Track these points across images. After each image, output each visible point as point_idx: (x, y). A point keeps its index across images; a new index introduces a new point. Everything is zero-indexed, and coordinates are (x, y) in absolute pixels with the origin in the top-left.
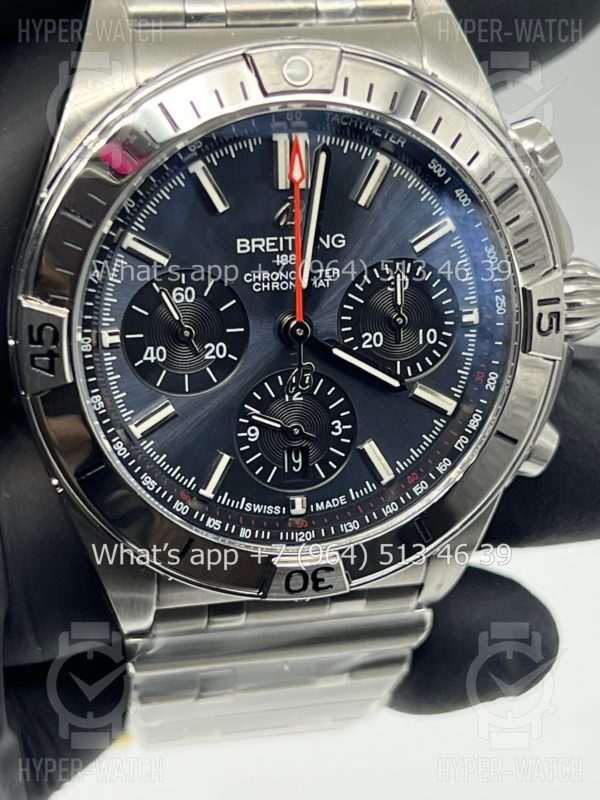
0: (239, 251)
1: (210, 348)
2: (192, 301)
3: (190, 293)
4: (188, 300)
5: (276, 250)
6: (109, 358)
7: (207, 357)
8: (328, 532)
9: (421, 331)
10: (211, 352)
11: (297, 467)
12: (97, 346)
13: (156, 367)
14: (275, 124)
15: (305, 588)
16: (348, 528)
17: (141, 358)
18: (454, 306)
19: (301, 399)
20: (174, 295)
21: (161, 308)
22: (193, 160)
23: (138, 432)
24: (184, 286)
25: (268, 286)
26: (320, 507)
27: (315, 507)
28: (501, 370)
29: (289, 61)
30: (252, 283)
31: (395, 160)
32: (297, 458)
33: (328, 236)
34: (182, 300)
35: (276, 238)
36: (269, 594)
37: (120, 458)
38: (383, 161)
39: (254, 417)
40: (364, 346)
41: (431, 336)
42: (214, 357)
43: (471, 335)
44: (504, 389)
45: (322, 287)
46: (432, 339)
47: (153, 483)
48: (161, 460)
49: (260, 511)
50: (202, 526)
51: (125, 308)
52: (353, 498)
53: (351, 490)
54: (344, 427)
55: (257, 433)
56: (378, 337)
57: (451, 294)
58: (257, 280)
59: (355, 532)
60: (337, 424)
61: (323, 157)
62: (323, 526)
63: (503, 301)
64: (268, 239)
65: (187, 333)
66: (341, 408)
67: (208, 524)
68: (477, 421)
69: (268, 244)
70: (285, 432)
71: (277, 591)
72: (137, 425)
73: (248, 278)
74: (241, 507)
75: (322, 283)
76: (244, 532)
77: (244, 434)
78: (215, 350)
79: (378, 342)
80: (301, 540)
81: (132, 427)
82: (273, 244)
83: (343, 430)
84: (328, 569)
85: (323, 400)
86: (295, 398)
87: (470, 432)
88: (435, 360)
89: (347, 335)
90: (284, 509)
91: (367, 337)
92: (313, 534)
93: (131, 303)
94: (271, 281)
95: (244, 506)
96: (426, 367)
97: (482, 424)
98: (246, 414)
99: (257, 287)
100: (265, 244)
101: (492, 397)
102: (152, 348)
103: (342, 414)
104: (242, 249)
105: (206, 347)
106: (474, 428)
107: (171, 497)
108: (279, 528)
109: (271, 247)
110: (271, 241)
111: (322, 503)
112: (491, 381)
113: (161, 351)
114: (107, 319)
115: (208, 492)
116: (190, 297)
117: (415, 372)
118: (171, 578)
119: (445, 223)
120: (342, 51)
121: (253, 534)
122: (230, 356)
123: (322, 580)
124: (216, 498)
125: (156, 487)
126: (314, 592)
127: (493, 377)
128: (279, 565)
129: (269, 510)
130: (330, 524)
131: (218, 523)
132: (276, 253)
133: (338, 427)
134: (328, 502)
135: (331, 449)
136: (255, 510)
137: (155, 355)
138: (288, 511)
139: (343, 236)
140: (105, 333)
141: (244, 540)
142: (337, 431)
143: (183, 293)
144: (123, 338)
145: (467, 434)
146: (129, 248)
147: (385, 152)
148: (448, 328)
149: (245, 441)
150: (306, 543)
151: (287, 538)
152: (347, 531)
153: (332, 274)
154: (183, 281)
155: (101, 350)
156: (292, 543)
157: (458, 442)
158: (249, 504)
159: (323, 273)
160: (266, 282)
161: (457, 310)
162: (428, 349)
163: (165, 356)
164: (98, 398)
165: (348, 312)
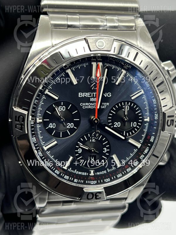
0: (79, 96)
1: (69, 125)
3: (64, 108)
4: (63, 110)
5: (90, 96)
6: (38, 126)
7: (68, 127)
8: (100, 181)
9: (132, 123)
10: (69, 126)
12: (35, 123)
13: (52, 130)
14: (92, 60)
15: (92, 198)
16: (107, 181)
17: (48, 127)
19: (95, 141)
20: (59, 108)
21: (55, 112)
23: (45, 148)
24: (62, 106)
26: (98, 173)
27: (97, 174)
28: (155, 136)
29: (98, 41)
30: (83, 106)
31: (127, 72)
32: (92, 158)
33: (106, 93)
34: (61, 110)
35: (90, 93)
36: (82, 199)
37: (40, 156)
38: (124, 72)
39: (81, 146)
40: (115, 126)
41: (134, 124)
42: (70, 127)
43: (147, 125)
44: (156, 142)
45: (103, 108)
46: (135, 125)
48: (52, 157)
49: (80, 174)
50: (63, 178)
51: (44, 111)
52: (108, 171)
53: (108, 169)
54: (107, 150)
55: (81, 151)
56: (119, 124)
57: (141, 112)
59: (108, 182)
60: (105, 149)
61: (106, 70)
62: (99, 179)
63: (157, 116)
64: (88, 93)
65: (62, 120)
66: (106, 144)
67: (65, 177)
68: (147, 151)
69: (88, 95)
70: (89, 151)
71: (84, 199)
72: (45, 147)
73: (81, 104)
74: (75, 172)
75: (103, 107)
76: (76, 180)
77: (77, 151)
78: (70, 125)
80: (92, 183)
81: (44, 147)
82: (90, 95)
83: (107, 151)
84: (100, 193)
85: (101, 141)
86: (93, 141)
87: (145, 154)
88: (135, 131)
89: (110, 123)
90: (88, 173)
91: (116, 124)
92: (96, 182)
93: (46, 110)
94: (88, 106)
95: (76, 172)
96: (133, 133)
97: (148, 152)
98: (78, 145)
99: (84, 107)
100: (87, 95)
101: (152, 144)
102: (51, 124)
103: (107, 146)
104: (80, 96)
105: (68, 124)
106: (146, 153)
107: (54, 169)
108: (86, 179)
109: (89, 96)
110: (89, 94)
111: (99, 172)
112: (152, 139)
113: (54, 125)
114: (39, 114)
115: (65, 168)
117: (129, 135)
118: (53, 193)
119: (141, 91)
120: (114, 39)
121: (78, 181)
122: (74, 127)
123: (98, 196)
124: (68, 169)
125: (50, 166)
126: (95, 199)
127: (153, 138)
128: (85, 191)
129: (83, 174)
130: (101, 179)
131: (68, 177)
134: (101, 172)
135: (103, 156)
136: (79, 174)
137: (52, 126)
138: (89, 174)
139: (111, 94)
140: (38, 119)
141: (75, 183)
142: (105, 151)
143: (62, 108)
144: (43, 120)
146: (47, 94)
147: (125, 69)
148: (140, 122)
149: (77, 153)
150: (94, 184)
151: (88, 183)
152: (106, 181)
153: (106, 104)
154: (62, 104)
155: (36, 124)
156: (89, 184)
157: (141, 156)
158: (77, 172)
159: (104, 104)
160: (87, 106)
161: (143, 117)
162: (134, 128)
163: (55, 126)
164: (35, 138)
165: (110, 116)
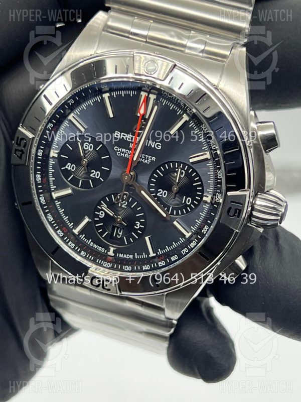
2: (91, 150)
3: (91, 147)
4: (89, 149)
6: (51, 162)
7: (91, 175)
8: (117, 267)
9: (185, 197)
10: (93, 174)
11: (119, 236)
12: (46, 156)
13: (70, 172)
16: (127, 269)
17: (65, 167)
18: (202, 191)
19: (126, 207)
22: (105, 92)
23: (55, 195)
24: (90, 143)
25: (123, 155)
26: (121, 256)
27: (119, 255)
28: (210, 226)
30: (117, 151)
31: (192, 120)
32: (120, 232)
34: (87, 149)
37: (40, 203)
38: (186, 118)
39: (103, 208)
40: (158, 194)
42: (94, 177)
43: (206, 207)
45: (146, 163)
46: (188, 202)
47: (52, 219)
48: (61, 211)
49: (96, 248)
50: (66, 243)
51: (64, 144)
52: (136, 257)
53: (136, 254)
54: (141, 226)
55: (104, 215)
56: (165, 193)
57: (201, 185)
58: (119, 151)
59: (128, 271)
60: (137, 224)
61: (156, 107)
62: (117, 263)
65: (85, 163)
66: (141, 217)
67: (69, 244)
68: (194, 244)
70: (114, 219)
72: (55, 193)
73: (116, 149)
74: (89, 243)
75: (146, 161)
76: (83, 253)
77: (98, 213)
78: (95, 174)
79: (165, 195)
80: (105, 266)
81: (53, 193)
83: (140, 227)
85: (135, 211)
86: (123, 206)
87: (190, 248)
88: (187, 212)
89: (152, 187)
91: (160, 191)
92: (111, 265)
93: (66, 143)
94: (125, 153)
96: (183, 213)
97: (196, 246)
98: (100, 204)
99: (119, 154)
101: (203, 236)
102: (70, 164)
103: (141, 220)
105: (92, 171)
106: (192, 247)
107: (58, 227)
108: (98, 257)
111: (122, 254)
113: (73, 167)
114: (54, 146)
115: (76, 231)
117: (177, 214)
119: (206, 154)
120: (175, 65)
121: (86, 255)
122: (101, 179)
124: (79, 235)
125: (52, 221)
126: (102, 289)
127: (206, 228)
128: (90, 272)
129: (100, 249)
130: (120, 264)
131: (73, 245)
133: (138, 225)
134: (125, 255)
135: (133, 233)
136: (94, 247)
137: (71, 167)
138: (107, 252)
140: (52, 151)
141: (81, 256)
142: (137, 226)
143: (89, 145)
144: (59, 154)
145: (188, 248)
146: (70, 120)
147: (188, 115)
148: (197, 200)
149: (97, 216)
150: (107, 268)
151: (100, 262)
152: (125, 269)
153: (151, 159)
155: (49, 158)
156: (101, 265)
157: (184, 250)
158: (92, 243)
159: (148, 157)
160: (123, 153)
161: (203, 193)
162: (186, 206)
163: (75, 169)
164: (39, 176)
165: (155, 178)
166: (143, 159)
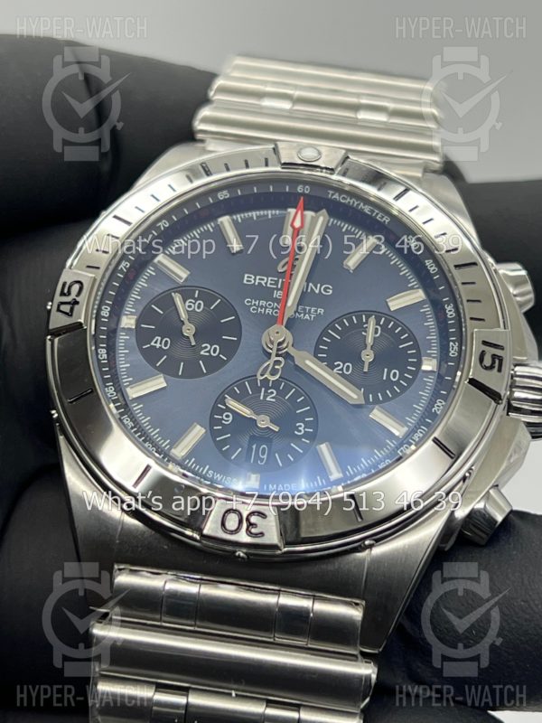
0: (245, 282)
1: (206, 347)
2: (200, 310)
3: (199, 305)
4: (197, 310)
5: (275, 287)
6: (122, 338)
7: (202, 353)
9: (386, 370)
10: (206, 350)
11: (262, 461)
13: (161, 352)
15: (238, 530)
17: (150, 343)
18: (418, 355)
19: (273, 400)
20: (187, 304)
22: (223, 215)
23: (133, 393)
24: (196, 300)
25: (263, 310)
26: (273, 488)
27: (268, 487)
30: (251, 306)
33: (319, 285)
34: (191, 309)
35: (276, 279)
37: (109, 398)
41: (395, 375)
42: (207, 354)
43: (431, 380)
45: (307, 319)
47: (131, 424)
48: (145, 420)
49: (219, 480)
51: (145, 305)
52: (304, 487)
54: (307, 430)
55: (231, 418)
56: (348, 367)
57: (416, 346)
58: (255, 305)
60: (300, 426)
61: (321, 219)
63: (456, 348)
64: (270, 278)
66: (306, 414)
68: (420, 434)
69: (269, 282)
72: (131, 388)
73: (248, 302)
75: (307, 317)
77: (220, 417)
78: (209, 349)
79: (347, 371)
82: (273, 282)
83: (306, 432)
84: (262, 515)
87: (413, 442)
88: (395, 394)
89: (322, 359)
91: (339, 365)
93: (151, 302)
94: (266, 308)
95: (207, 472)
96: (386, 398)
98: (224, 402)
99: (254, 309)
100: (267, 281)
102: (159, 338)
103: (307, 419)
104: (248, 281)
105: (204, 345)
106: (417, 440)
107: (144, 438)
109: (271, 284)
110: (272, 280)
111: (275, 486)
112: (438, 406)
113: (166, 342)
114: (129, 308)
115: (177, 453)
116: (199, 308)
117: (376, 399)
122: (221, 356)
123: (255, 525)
124: (184, 460)
125: (132, 427)
127: (440, 403)
129: (227, 480)
132: (274, 289)
133: (301, 429)
134: (280, 486)
135: (293, 445)
137: (161, 343)
139: (331, 287)
140: (124, 319)
142: (300, 431)
143: (194, 304)
144: (138, 322)
145: (409, 444)
148: (410, 372)
149: (219, 422)
153: (316, 311)
154: (196, 296)
155: (118, 331)
157: (402, 449)
158: (211, 472)
159: (310, 310)
160: (262, 307)
161: (419, 359)
162: (390, 384)
163: (168, 346)
164: (104, 351)
165: (325, 343)
166: (300, 313)
